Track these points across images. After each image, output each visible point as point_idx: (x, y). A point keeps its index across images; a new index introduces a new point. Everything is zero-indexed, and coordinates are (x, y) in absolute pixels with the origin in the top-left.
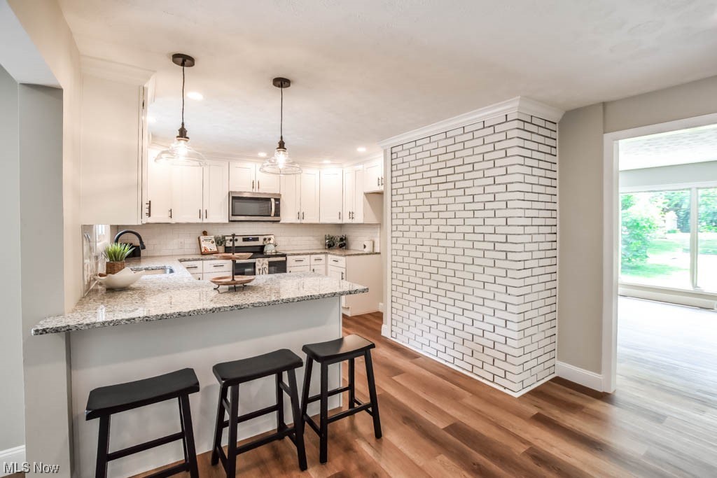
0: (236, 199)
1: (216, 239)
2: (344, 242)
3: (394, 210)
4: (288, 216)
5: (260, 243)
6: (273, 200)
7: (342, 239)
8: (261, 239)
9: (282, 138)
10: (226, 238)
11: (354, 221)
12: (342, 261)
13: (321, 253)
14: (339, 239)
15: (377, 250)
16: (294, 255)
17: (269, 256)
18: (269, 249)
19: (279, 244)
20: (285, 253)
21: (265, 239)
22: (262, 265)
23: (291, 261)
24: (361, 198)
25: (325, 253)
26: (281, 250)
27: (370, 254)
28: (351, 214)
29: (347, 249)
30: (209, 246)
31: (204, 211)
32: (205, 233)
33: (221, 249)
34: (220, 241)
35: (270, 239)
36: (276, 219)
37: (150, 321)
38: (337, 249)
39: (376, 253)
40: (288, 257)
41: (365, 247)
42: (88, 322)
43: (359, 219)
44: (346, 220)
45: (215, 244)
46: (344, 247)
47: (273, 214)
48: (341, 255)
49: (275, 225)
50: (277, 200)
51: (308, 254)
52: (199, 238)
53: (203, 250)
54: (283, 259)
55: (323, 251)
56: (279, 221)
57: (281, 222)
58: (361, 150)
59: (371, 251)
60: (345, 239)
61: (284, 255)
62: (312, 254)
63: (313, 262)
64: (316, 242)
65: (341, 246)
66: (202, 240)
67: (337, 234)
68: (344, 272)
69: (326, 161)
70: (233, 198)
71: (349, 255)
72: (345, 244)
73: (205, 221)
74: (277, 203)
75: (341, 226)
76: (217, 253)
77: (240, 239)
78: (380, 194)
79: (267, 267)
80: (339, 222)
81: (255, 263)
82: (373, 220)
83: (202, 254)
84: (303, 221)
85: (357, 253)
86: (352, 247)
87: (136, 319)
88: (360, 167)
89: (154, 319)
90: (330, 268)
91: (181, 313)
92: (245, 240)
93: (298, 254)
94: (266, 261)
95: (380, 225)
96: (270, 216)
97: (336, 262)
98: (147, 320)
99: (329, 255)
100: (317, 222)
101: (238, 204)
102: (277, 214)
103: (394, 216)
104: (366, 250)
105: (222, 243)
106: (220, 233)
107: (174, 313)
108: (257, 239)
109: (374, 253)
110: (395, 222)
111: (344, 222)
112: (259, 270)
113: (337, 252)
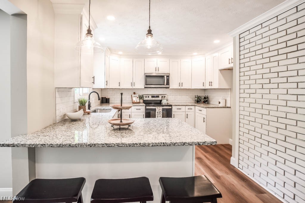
0: (147, 77)
1: (139, 96)
2: (207, 99)
3: (242, 78)
4: (174, 84)
5: (160, 98)
6: (165, 77)
7: (205, 98)
8: (160, 96)
9: (150, 27)
10: (144, 96)
11: (212, 87)
12: (204, 111)
13: (192, 105)
14: (203, 98)
15: (228, 105)
16: (176, 105)
17: (163, 106)
18: (164, 102)
19: (169, 99)
20: (171, 104)
21: (162, 97)
22: (159, 110)
23: (174, 109)
24: (217, 73)
25: (194, 105)
26: (170, 103)
27: (224, 107)
28: (211, 83)
29: (208, 103)
30: (136, 99)
31: (133, 83)
32: (134, 93)
33: (141, 101)
34: (141, 97)
35: (165, 97)
36: (167, 86)
37: (53, 147)
38: (202, 103)
39: (228, 107)
40: (173, 107)
41: (219, 103)
42: (23, 143)
43: (215, 86)
44: (207, 87)
45: (138, 98)
46: (207, 102)
47: (165, 84)
48: (203, 107)
49: (167, 89)
50: (168, 76)
51: (184, 105)
52: (132, 95)
53: (133, 101)
54: (170, 107)
55: (193, 104)
56: (169, 88)
57: (170, 88)
58: (217, 42)
59: (224, 105)
60: (207, 98)
61: (171, 106)
62: (187, 105)
63: (187, 110)
64: (190, 99)
65: (204, 102)
66: (133, 96)
67: (202, 95)
68: (205, 117)
69: (195, 54)
70: (146, 76)
71: (208, 108)
72: (207, 101)
73: (134, 87)
74: (168, 78)
75: (205, 90)
76: (139, 103)
77: (150, 96)
78: (231, 69)
79: (161, 111)
80: (204, 88)
81: (155, 109)
82: (226, 86)
83: (133, 103)
84: (182, 88)
85: (214, 106)
86: (211, 103)
87: (46, 145)
88: (216, 54)
89: (55, 146)
90: (197, 114)
91: (71, 145)
92: (152, 97)
93: (179, 105)
94: (161, 108)
95: (230, 89)
96: (164, 85)
97: (201, 111)
98: (52, 146)
99: (196, 107)
100: (191, 88)
101: (148, 79)
102: (168, 83)
103: (242, 82)
104: (220, 105)
105: (141, 98)
106: (141, 93)
107: (67, 144)
108: (158, 97)
109: (225, 107)
110: (242, 87)
111: (206, 88)
112: (158, 112)
113: (202, 105)
